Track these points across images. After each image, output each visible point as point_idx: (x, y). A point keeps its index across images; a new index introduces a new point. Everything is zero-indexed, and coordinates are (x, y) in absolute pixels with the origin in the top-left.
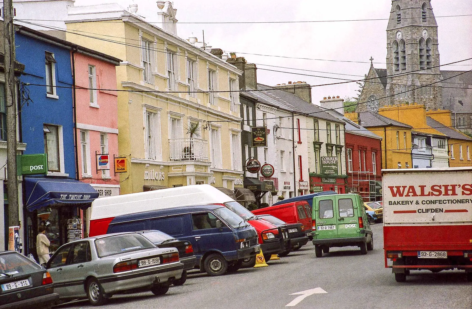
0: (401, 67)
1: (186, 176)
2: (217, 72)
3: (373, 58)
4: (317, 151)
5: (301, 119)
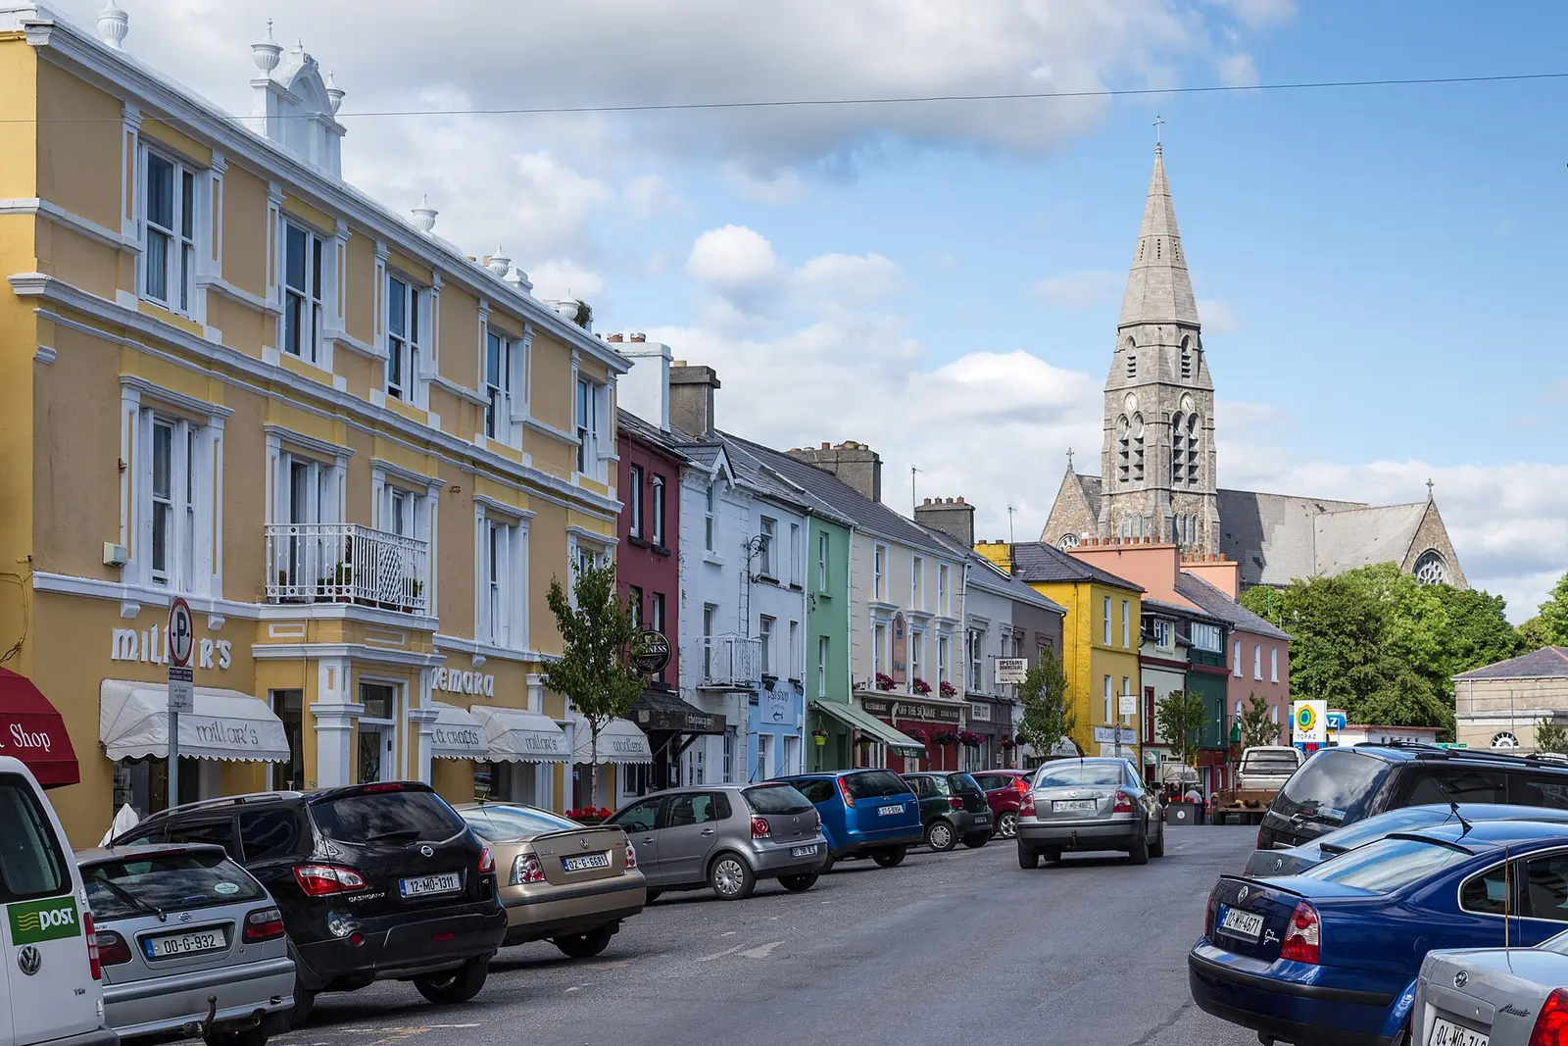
0: (1134, 472)
1: (315, 660)
2: (524, 342)
3: (1073, 451)
4: (879, 628)
5: (835, 535)
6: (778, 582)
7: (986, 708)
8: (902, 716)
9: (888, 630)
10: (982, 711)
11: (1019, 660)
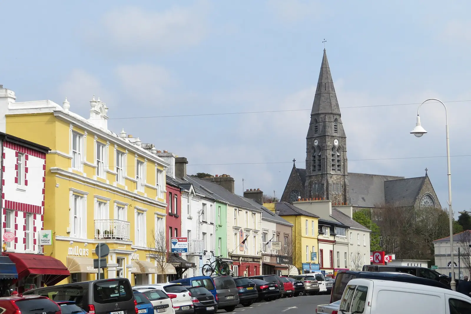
0: (317, 168)
2: (145, 163)
3: (295, 160)
4: (236, 234)
5: (223, 206)
6: (207, 222)
7: (268, 258)
8: (243, 261)
9: (238, 234)
10: (267, 259)
11: (279, 242)
